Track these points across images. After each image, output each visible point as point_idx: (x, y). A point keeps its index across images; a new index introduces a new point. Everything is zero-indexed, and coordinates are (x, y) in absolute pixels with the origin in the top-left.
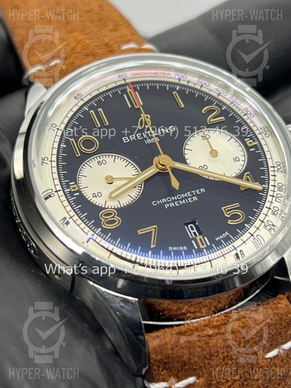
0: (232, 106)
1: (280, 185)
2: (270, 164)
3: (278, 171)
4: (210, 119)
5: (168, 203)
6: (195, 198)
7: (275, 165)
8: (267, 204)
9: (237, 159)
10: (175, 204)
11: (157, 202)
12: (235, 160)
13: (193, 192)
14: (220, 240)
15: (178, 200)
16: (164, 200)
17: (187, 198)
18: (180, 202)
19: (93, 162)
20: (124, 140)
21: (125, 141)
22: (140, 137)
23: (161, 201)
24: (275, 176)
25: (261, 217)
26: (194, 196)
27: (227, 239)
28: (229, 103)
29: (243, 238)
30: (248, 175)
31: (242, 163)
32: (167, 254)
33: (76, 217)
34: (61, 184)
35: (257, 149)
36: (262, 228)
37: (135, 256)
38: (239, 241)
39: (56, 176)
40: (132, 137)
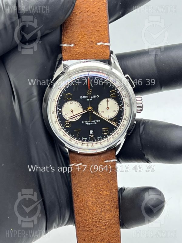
0: (120, 92)
1: (124, 125)
2: (124, 117)
3: (126, 120)
4: (112, 95)
5: (87, 123)
6: (96, 123)
8: (117, 131)
11: (84, 122)
12: (114, 111)
14: (98, 139)
15: (90, 123)
16: (86, 122)
17: (93, 122)
19: (69, 103)
20: (81, 97)
24: (124, 121)
25: (113, 134)
27: (100, 139)
28: (120, 91)
29: (105, 140)
30: (115, 119)
31: (116, 113)
32: (81, 139)
33: (58, 122)
34: (57, 110)
35: (122, 110)
36: (112, 138)
37: (71, 138)
38: (103, 140)
39: (56, 107)
40: (84, 97)
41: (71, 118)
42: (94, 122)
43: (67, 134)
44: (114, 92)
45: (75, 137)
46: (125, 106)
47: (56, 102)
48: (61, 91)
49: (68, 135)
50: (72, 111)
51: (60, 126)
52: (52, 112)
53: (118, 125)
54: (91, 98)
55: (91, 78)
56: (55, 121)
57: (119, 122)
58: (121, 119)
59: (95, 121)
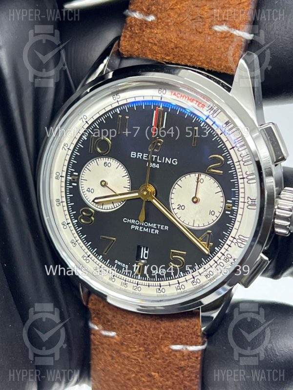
0: (236, 164)
1: (229, 256)
2: (233, 234)
3: (236, 244)
5: (135, 225)
6: (157, 232)
7: (237, 237)
9: (213, 213)
10: (139, 229)
11: (127, 220)
12: (210, 213)
13: (159, 225)
15: (144, 226)
16: (133, 221)
17: (151, 228)
18: (144, 229)
19: (102, 161)
20: (132, 154)
21: (133, 156)
22: (145, 158)
23: (130, 221)
24: (230, 246)
26: (157, 229)
27: (160, 277)
28: (235, 160)
29: (171, 282)
30: (209, 233)
31: (214, 218)
32: (112, 264)
33: (65, 204)
34: (67, 172)
35: (232, 214)
36: (189, 282)
37: (89, 253)
38: (167, 283)
39: (66, 163)
40: (140, 155)
41: (96, 201)
42: (154, 229)
43: (80, 241)
44: (219, 160)
45: (98, 253)
46: (241, 205)
47: (70, 152)
48: (87, 125)
49: (82, 244)
50: (104, 184)
51: (68, 217)
52: (54, 176)
53: (212, 251)
54: (157, 163)
55: (165, 109)
56: (58, 200)
57: (218, 244)
58: (223, 237)
59: (157, 226)
